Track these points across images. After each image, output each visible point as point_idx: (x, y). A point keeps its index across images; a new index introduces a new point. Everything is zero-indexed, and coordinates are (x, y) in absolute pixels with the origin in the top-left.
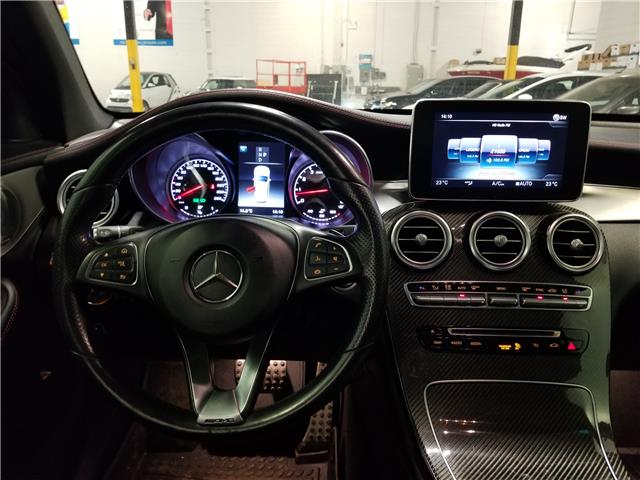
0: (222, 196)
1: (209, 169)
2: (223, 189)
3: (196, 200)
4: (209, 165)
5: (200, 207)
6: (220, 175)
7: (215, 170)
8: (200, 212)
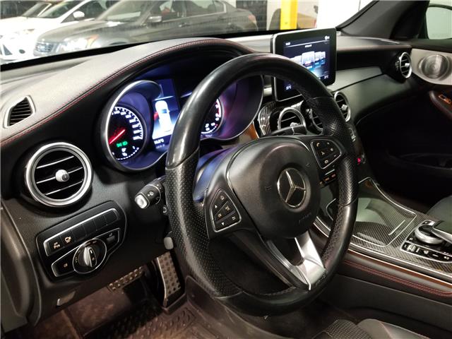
0: (139, 134)
1: (122, 114)
2: (138, 128)
3: (119, 145)
4: (121, 111)
5: (124, 150)
6: (132, 117)
7: (127, 113)
8: (125, 154)
